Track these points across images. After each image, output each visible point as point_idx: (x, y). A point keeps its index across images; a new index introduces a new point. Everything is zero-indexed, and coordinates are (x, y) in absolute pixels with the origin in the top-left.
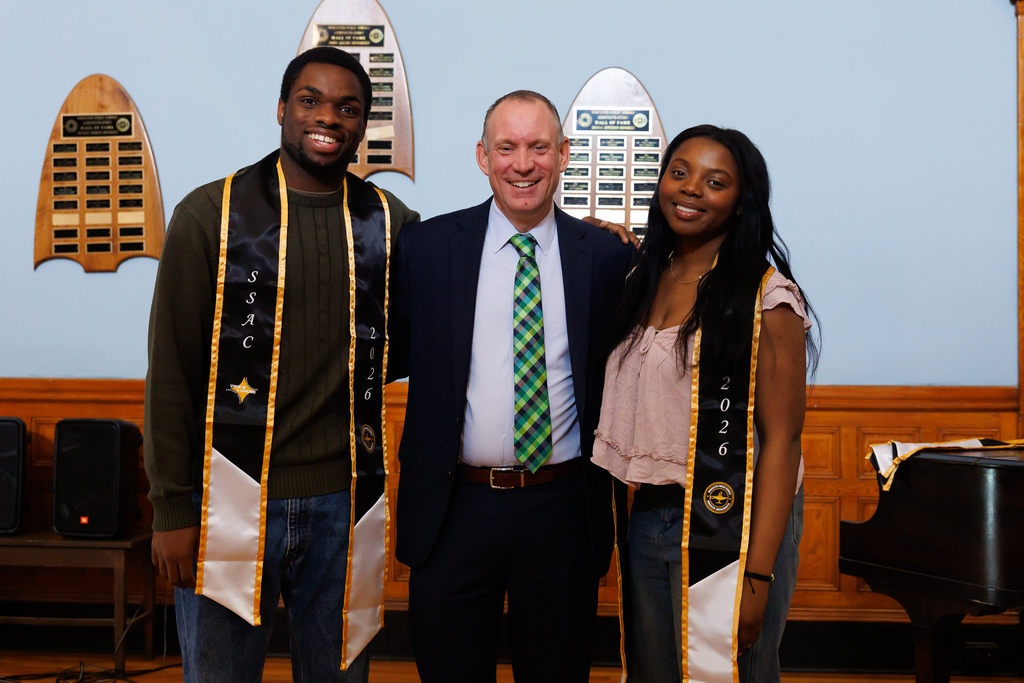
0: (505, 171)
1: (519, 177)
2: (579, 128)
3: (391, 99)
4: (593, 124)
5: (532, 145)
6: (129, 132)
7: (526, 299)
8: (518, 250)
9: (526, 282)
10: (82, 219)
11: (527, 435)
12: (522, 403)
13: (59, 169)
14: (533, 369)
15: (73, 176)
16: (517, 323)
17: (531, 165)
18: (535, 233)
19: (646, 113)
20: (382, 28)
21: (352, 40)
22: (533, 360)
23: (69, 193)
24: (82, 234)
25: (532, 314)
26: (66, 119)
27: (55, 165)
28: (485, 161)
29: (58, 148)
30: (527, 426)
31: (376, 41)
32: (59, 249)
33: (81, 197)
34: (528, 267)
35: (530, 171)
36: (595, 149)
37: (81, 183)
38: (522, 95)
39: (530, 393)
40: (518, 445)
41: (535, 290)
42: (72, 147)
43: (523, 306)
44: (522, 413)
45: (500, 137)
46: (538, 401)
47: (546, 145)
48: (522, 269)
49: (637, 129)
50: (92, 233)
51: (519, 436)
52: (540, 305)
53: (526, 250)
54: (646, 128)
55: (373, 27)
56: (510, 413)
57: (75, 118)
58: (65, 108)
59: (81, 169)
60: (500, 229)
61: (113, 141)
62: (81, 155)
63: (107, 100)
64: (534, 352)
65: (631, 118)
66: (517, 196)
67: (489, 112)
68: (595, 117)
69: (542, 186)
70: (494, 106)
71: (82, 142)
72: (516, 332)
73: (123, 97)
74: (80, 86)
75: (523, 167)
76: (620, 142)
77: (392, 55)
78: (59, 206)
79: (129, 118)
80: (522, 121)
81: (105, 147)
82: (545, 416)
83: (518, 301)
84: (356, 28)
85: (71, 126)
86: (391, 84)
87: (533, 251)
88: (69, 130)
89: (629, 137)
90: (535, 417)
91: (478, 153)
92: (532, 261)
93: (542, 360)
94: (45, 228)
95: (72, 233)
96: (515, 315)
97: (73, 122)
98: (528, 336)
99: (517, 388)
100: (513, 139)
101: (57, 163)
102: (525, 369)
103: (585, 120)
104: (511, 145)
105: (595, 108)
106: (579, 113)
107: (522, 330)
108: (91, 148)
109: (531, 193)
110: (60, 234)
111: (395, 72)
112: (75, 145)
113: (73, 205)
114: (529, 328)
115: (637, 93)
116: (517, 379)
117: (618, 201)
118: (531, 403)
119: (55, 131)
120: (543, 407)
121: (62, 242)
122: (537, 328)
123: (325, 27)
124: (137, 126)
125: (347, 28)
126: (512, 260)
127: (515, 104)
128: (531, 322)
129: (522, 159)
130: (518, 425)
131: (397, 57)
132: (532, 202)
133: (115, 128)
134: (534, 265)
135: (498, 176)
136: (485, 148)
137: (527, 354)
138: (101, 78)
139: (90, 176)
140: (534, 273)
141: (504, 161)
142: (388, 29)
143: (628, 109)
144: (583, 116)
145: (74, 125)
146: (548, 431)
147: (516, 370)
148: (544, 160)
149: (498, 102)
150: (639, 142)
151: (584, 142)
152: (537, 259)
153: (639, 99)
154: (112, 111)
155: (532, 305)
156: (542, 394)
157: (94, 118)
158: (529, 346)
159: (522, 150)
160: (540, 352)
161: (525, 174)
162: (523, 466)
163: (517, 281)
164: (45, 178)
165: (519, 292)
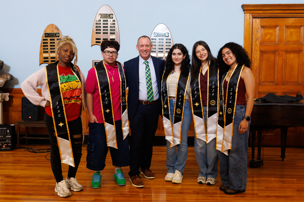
0: (142, 50)
1: (144, 51)
2: (154, 36)
3: (115, 30)
4: (157, 35)
5: (146, 46)
6: (59, 36)
7: (148, 72)
8: (145, 64)
9: (147, 69)
10: (49, 55)
11: (149, 96)
12: (148, 90)
13: (44, 44)
14: (150, 84)
15: (47, 46)
16: (146, 77)
17: (146, 49)
18: (148, 61)
19: (168, 33)
20: (112, 14)
21: (106, 17)
22: (150, 83)
23: (46, 49)
24: (50, 58)
25: (149, 75)
26: (45, 34)
27: (43, 43)
28: (138, 48)
29: (44, 40)
30: (149, 94)
31: (111, 17)
32: (45, 61)
33: (49, 50)
34: (148, 67)
35: (146, 50)
36: (157, 41)
37: (49, 47)
38: (144, 37)
39: (149, 89)
40: (148, 98)
41: (149, 71)
42: (47, 40)
43: (147, 74)
44: (148, 92)
45: (141, 44)
46: (151, 90)
47: (149, 46)
48: (147, 67)
49: (166, 37)
50: (52, 58)
51: (148, 96)
52: (150, 73)
53: (147, 64)
54: (168, 36)
55: (111, 14)
56: (146, 92)
57: (47, 33)
58: (45, 31)
59: (49, 44)
60: (141, 61)
61: (56, 38)
62: (49, 41)
63: (54, 30)
64: (150, 81)
65: (165, 34)
66: (144, 55)
67: (138, 40)
68: (157, 34)
69: (148, 53)
70: (139, 38)
71: (49, 38)
72: (146, 78)
73: (58, 29)
74: (48, 26)
75: (145, 50)
76: (163, 39)
77: (115, 20)
78: (44, 52)
79: (59, 33)
80: (144, 41)
81: (54, 40)
82: (152, 92)
83: (146, 73)
84: (107, 14)
85: (46, 35)
86: (115, 27)
87: (148, 64)
88: (46, 36)
89: (164, 38)
90: (151, 93)
91: (137, 47)
92: (148, 66)
93: (151, 83)
94: (42, 57)
95: (47, 58)
96: (146, 75)
97: (47, 34)
98: (149, 79)
99: (147, 88)
100: (143, 45)
101: (44, 43)
102: (148, 85)
103: (155, 35)
104: (143, 46)
105: (157, 32)
106: (154, 33)
107: (148, 78)
108: (51, 40)
109: (146, 54)
110: (45, 58)
111: (115, 24)
112: (47, 39)
113: (47, 52)
114: (149, 77)
115: (166, 29)
116: (147, 86)
117: (162, 52)
118: (150, 90)
119: (43, 36)
120: (152, 91)
121: (45, 60)
122: (150, 77)
123: (100, 14)
124: (61, 35)
125: (105, 14)
126: (145, 66)
127: (143, 38)
128: (149, 76)
129: (144, 48)
130: (148, 94)
131: (116, 21)
132: (146, 56)
133: (56, 36)
134: (149, 66)
135: (140, 51)
136: (138, 46)
137: (149, 82)
138: (52, 25)
139: (51, 46)
140: (149, 68)
141: (141, 49)
142: (114, 15)
143: (164, 32)
144: (155, 34)
145: (47, 35)
146: (153, 95)
147: (147, 85)
148: (148, 48)
149: (140, 38)
150: (167, 39)
151: (155, 39)
152: (149, 65)
153: (166, 30)
154: (55, 32)
155: (149, 73)
156: (151, 89)
157: (51, 33)
158: (149, 80)
159: (145, 46)
160: (151, 81)
161: (145, 51)
162: (149, 101)
163: (146, 69)
164: (41, 46)
165: (146, 71)
